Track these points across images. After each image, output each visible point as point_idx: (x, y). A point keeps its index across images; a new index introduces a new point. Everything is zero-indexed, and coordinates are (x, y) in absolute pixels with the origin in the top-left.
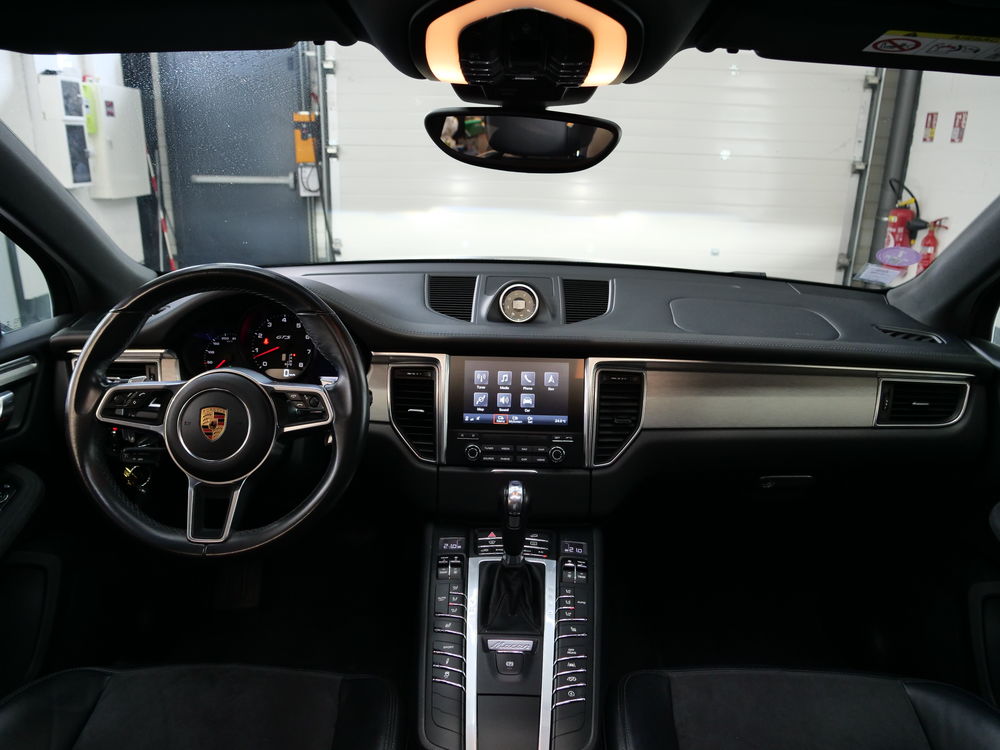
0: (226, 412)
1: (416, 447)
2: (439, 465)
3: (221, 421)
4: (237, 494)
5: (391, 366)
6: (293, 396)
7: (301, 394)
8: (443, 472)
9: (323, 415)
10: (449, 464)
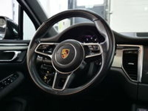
0: (69, 50)
1: (130, 76)
2: (139, 83)
3: (67, 53)
4: (69, 77)
5: (123, 50)
6: (90, 46)
7: (92, 46)
8: (140, 86)
9: (99, 51)
10: (142, 83)
